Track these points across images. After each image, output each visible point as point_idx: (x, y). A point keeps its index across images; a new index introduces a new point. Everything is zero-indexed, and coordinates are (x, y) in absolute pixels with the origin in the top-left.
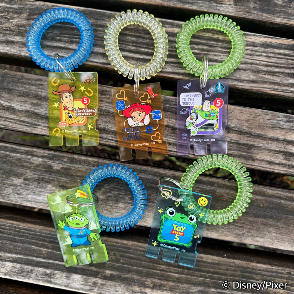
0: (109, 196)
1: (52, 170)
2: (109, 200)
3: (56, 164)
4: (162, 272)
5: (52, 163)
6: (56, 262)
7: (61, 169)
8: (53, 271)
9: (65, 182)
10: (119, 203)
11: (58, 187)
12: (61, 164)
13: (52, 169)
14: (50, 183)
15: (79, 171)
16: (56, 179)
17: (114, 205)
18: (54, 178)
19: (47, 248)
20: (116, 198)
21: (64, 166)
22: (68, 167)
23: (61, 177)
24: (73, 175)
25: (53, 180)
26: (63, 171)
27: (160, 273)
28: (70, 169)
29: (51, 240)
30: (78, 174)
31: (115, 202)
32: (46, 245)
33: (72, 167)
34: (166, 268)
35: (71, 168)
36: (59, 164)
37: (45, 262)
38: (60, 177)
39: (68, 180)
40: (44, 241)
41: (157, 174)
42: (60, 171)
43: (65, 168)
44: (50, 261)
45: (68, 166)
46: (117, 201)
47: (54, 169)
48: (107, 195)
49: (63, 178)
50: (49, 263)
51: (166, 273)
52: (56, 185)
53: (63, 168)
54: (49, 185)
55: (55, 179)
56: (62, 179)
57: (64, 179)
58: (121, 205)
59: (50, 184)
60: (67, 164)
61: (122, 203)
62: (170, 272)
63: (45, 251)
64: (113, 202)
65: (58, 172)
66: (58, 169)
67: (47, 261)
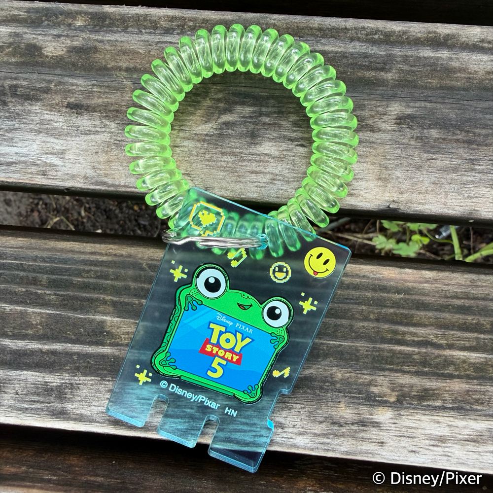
0: (227, 124)
1: (40, 60)
2: (229, 136)
3: (50, 38)
4: (424, 350)
5: (40, 37)
6: (77, 348)
7: (68, 52)
8: (67, 378)
9: (82, 92)
10: (260, 144)
11: (64, 110)
12: (67, 36)
13: (41, 55)
14: (38, 100)
15: (125, 53)
16: (56, 86)
17: (245, 151)
18: (50, 82)
19: (45, 304)
20: (251, 127)
21: (76, 43)
22: (90, 44)
23: (69, 76)
24: (106, 68)
25: (47, 91)
26: (74, 58)
27: (419, 353)
28: (95, 50)
29: (54, 277)
30: (121, 64)
31: (248, 139)
32: (38, 296)
33: (101, 41)
34: (437, 337)
35: (99, 45)
36: (59, 36)
37: (41, 350)
38: (66, 79)
39: (93, 85)
40: (35, 282)
41: (376, 37)
42: (66, 60)
43: (81, 48)
44: (58, 347)
45: (89, 39)
46: (254, 137)
47: (47, 56)
48: (221, 121)
49: (75, 81)
50: (53, 353)
51: (437, 352)
52: (57, 105)
53: (74, 48)
54: (36, 107)
55: (52, 86)
56: (72, 85)
57: (80, 82)
58: (267, 147)
59: (39, 104)
60: (84, 35)
61: (270, 140)
62: (451, 347)
63: (40, 314)
64: (243, 141)
65: (58, 63)
66: (58, 53)
67: (46, 347)
